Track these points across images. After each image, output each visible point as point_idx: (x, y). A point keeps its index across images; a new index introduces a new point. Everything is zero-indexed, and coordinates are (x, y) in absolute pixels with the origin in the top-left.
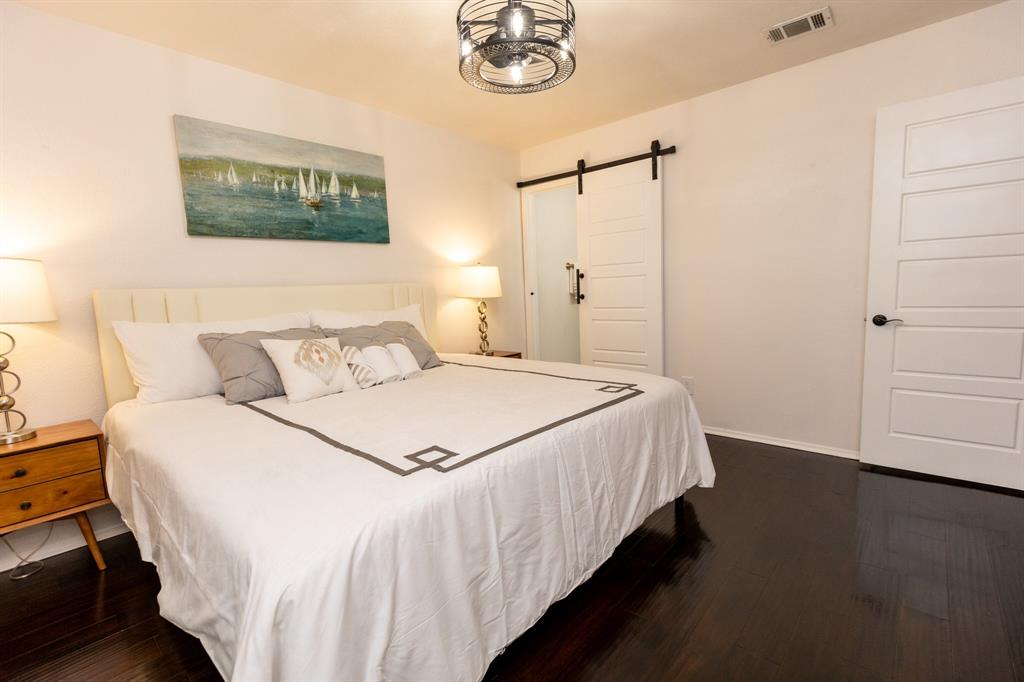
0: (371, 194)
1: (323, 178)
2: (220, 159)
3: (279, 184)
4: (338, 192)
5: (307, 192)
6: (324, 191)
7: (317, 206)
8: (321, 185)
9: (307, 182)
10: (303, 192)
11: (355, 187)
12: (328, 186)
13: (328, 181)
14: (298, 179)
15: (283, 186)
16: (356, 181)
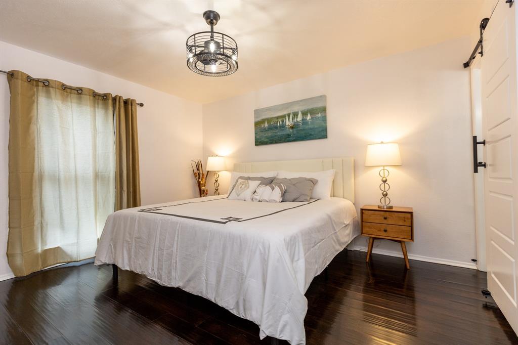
0: (317, 115)
1: (295, 115)
2: (263, 119)
3: (280, 122)
4: (301, 119)
5: (289, 123)
6: (295, 120)
7: (292, 128)
8: (294, 118)
9: (289, 118)
10: (287, 123)
11: (309, 115)
12: (297, 118)
13: (297, 115)
14: (286, 119)
15: (281, 123)
16: (310, 112)
